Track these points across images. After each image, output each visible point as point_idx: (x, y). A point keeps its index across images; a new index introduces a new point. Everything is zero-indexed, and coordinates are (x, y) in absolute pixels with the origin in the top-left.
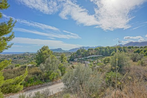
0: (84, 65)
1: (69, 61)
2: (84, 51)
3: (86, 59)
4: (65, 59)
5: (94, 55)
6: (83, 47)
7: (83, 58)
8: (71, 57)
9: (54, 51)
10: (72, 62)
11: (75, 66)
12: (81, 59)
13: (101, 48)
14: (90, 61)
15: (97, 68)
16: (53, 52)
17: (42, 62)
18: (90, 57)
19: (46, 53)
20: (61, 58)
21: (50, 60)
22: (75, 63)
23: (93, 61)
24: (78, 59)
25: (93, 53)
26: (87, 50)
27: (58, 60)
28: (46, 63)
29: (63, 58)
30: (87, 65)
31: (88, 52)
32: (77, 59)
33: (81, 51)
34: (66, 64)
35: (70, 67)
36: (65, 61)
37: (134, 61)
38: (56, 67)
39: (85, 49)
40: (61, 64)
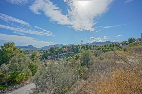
0: (57, 62)
1: (42, 59)
2: (58, 49)
3: (60, 56)
4: (37, 57)
5: (67, 52)
6: (57, 45)
7: (56, 56)
8: (44, 55)
9: (24, 49)
10: (45, 60)
11: (48, 63)
12: (54, 56)
13: (73, 46)
14: (63, 58)
15: (69, 64)
16: (21, 49)
17: (4, 62)
18: (63, 55)
19: (11, 50)
20: (32, 56)
21: (16, 59)
22: (48, 61)
23: (66, 58)
24: (52, 57)
25: (66, 51)
26: (60, 48)
27: (28, 59)
28: (11, 63)
29: (35, 56)
30: (60, 62)
31: (62, 49)
32: (50, 56)
33: (54, 48)
34: (37, 62)
35: (43, 65)
36: (36, 59)
37: (96, 56)
38: (25, 66)
39: (58, 47)
40: (32, 62)
